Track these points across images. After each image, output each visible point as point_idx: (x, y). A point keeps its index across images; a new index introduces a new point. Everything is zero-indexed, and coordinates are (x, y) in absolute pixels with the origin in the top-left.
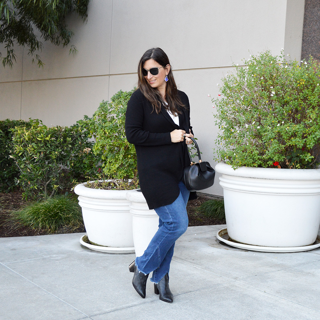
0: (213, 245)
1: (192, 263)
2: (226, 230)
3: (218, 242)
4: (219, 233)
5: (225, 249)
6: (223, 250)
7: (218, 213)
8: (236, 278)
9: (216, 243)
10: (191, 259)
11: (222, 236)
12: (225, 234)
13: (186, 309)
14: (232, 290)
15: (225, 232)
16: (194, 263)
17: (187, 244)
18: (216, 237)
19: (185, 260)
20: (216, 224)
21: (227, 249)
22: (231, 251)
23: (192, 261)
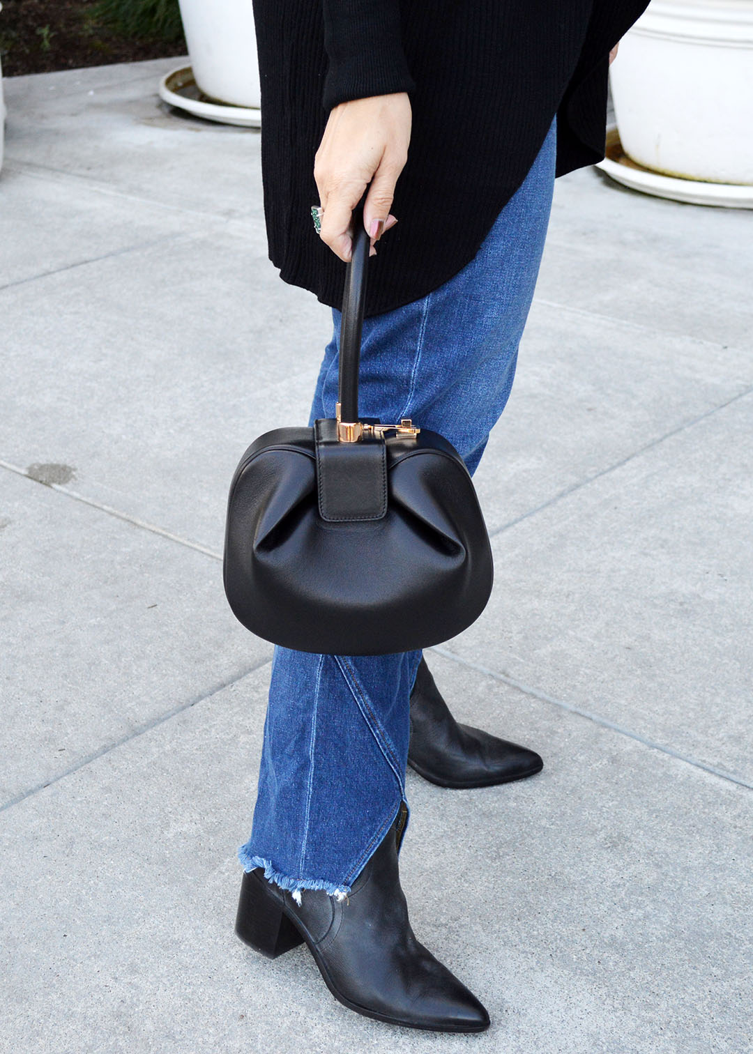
0: (149, 121)
1: (86, 177)
2: (189, 71)
3: (167, 110)
4: (168, 82)
5: (191, 129)
6: (182, 134)
7: (158, 20)
8: (229, 213)
9: (158, 112)
10: (81, 167)
11: (177, 90)
12: (186, 84)
13: (76, 313)
14: (219, 248)
15: (186, 77)
16: (94, 178)
17: (64, 123)
18: (157, 95)
19: (63, 172)
20: (156, 57)
21: (198, 130)
22: (209, 134)
23: (84, 172)
